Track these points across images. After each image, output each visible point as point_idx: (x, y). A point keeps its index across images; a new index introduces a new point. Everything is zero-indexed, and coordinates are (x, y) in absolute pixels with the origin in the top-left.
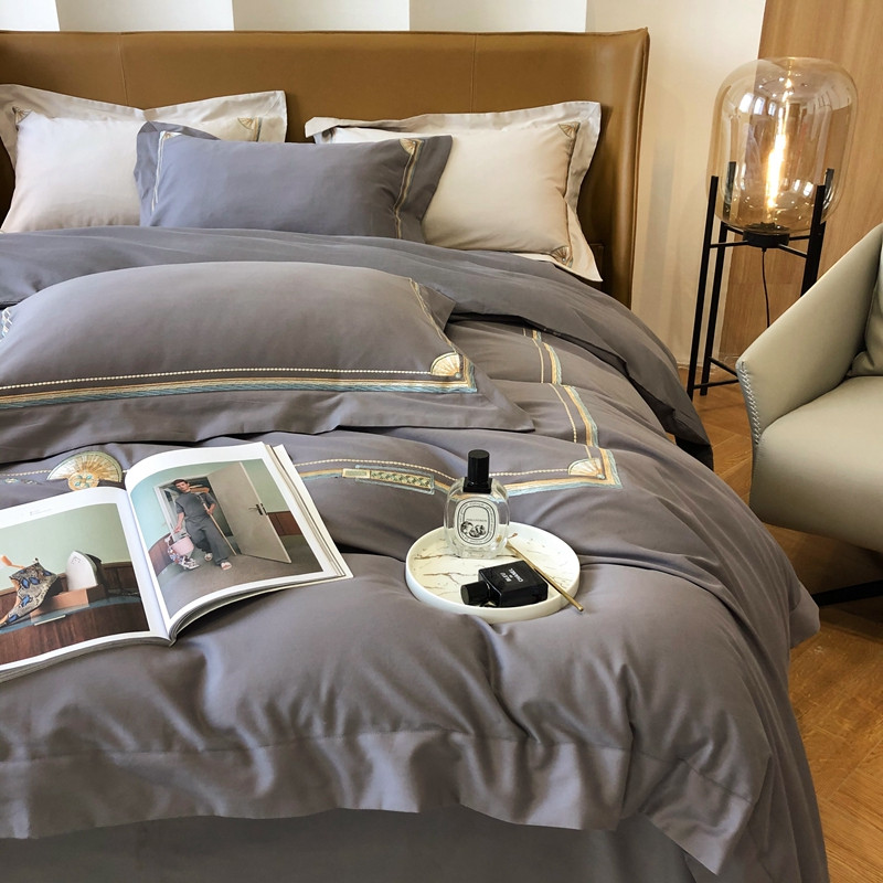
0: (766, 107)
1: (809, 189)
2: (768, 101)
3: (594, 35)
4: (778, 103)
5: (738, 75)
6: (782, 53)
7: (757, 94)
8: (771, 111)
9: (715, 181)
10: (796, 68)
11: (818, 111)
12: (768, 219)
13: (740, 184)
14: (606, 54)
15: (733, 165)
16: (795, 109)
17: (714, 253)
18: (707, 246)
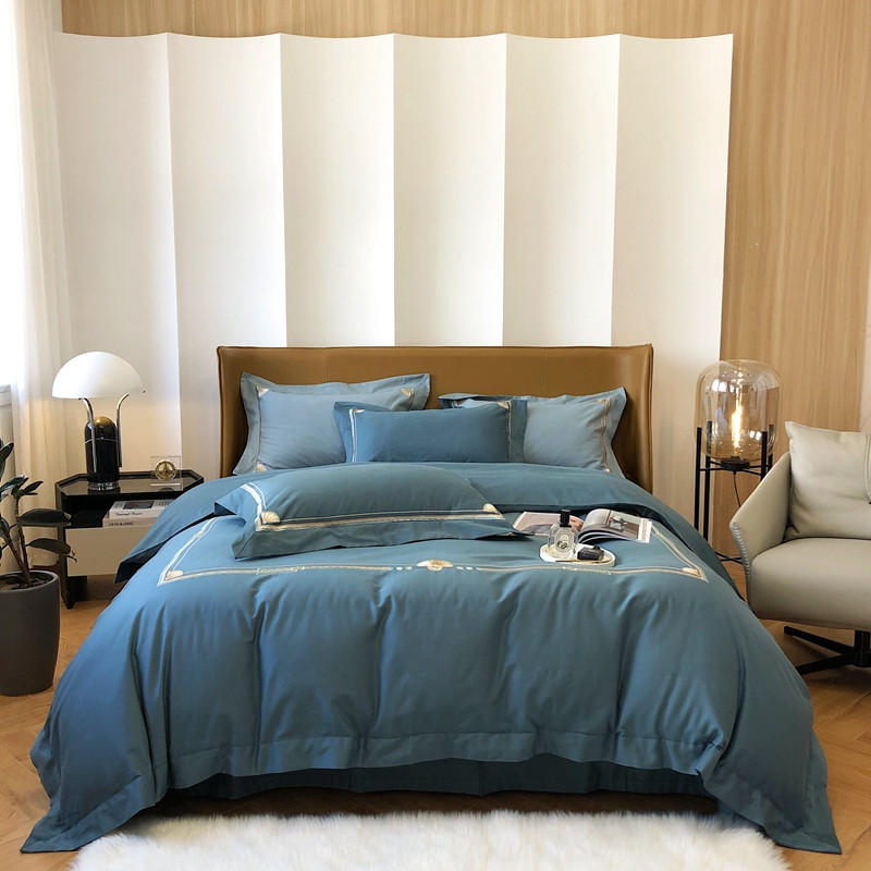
0: (728, 389)
1: (759, 435)
2: (729, 383)
3: (617, 348)
4: (735, 385)
5: (709, 369)
6: (733, 356)
7: (721, 380)
8: (732, 391)
9: (699, 430)
10: (743, 365)
11: (760, 390)
12: (735, 454)
13: (715, 432)
14: (626, 360)
15: (710, 423)
16: (746, 389)
17: (703, 474)
18: (698, 470)
